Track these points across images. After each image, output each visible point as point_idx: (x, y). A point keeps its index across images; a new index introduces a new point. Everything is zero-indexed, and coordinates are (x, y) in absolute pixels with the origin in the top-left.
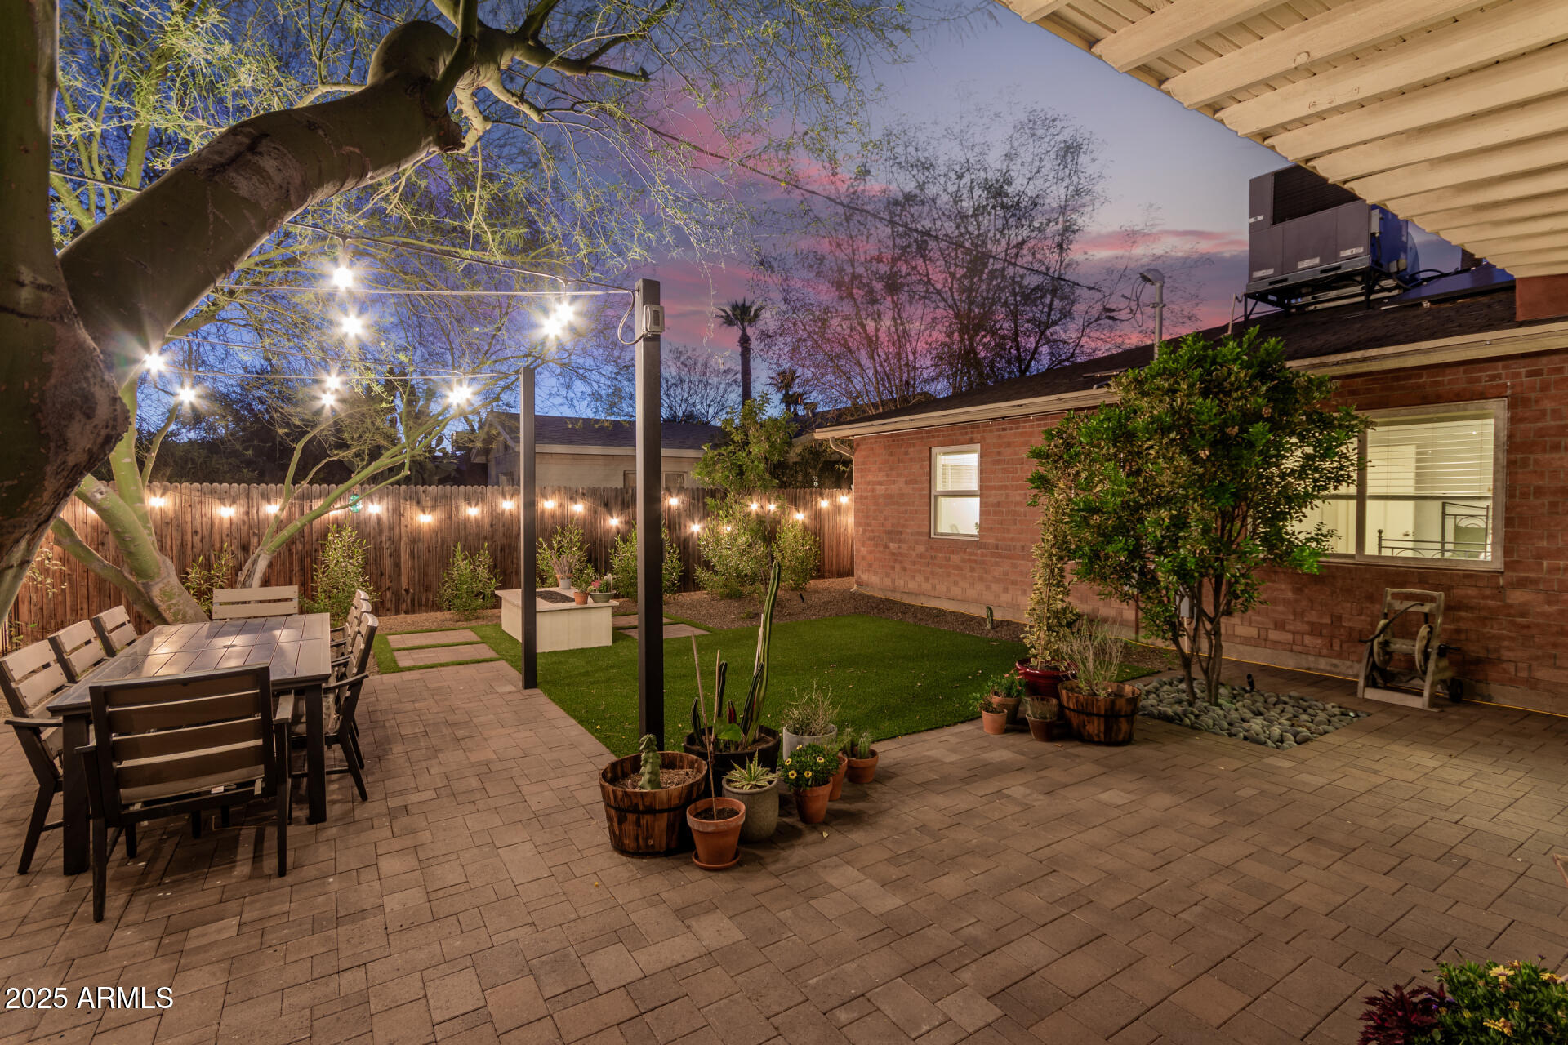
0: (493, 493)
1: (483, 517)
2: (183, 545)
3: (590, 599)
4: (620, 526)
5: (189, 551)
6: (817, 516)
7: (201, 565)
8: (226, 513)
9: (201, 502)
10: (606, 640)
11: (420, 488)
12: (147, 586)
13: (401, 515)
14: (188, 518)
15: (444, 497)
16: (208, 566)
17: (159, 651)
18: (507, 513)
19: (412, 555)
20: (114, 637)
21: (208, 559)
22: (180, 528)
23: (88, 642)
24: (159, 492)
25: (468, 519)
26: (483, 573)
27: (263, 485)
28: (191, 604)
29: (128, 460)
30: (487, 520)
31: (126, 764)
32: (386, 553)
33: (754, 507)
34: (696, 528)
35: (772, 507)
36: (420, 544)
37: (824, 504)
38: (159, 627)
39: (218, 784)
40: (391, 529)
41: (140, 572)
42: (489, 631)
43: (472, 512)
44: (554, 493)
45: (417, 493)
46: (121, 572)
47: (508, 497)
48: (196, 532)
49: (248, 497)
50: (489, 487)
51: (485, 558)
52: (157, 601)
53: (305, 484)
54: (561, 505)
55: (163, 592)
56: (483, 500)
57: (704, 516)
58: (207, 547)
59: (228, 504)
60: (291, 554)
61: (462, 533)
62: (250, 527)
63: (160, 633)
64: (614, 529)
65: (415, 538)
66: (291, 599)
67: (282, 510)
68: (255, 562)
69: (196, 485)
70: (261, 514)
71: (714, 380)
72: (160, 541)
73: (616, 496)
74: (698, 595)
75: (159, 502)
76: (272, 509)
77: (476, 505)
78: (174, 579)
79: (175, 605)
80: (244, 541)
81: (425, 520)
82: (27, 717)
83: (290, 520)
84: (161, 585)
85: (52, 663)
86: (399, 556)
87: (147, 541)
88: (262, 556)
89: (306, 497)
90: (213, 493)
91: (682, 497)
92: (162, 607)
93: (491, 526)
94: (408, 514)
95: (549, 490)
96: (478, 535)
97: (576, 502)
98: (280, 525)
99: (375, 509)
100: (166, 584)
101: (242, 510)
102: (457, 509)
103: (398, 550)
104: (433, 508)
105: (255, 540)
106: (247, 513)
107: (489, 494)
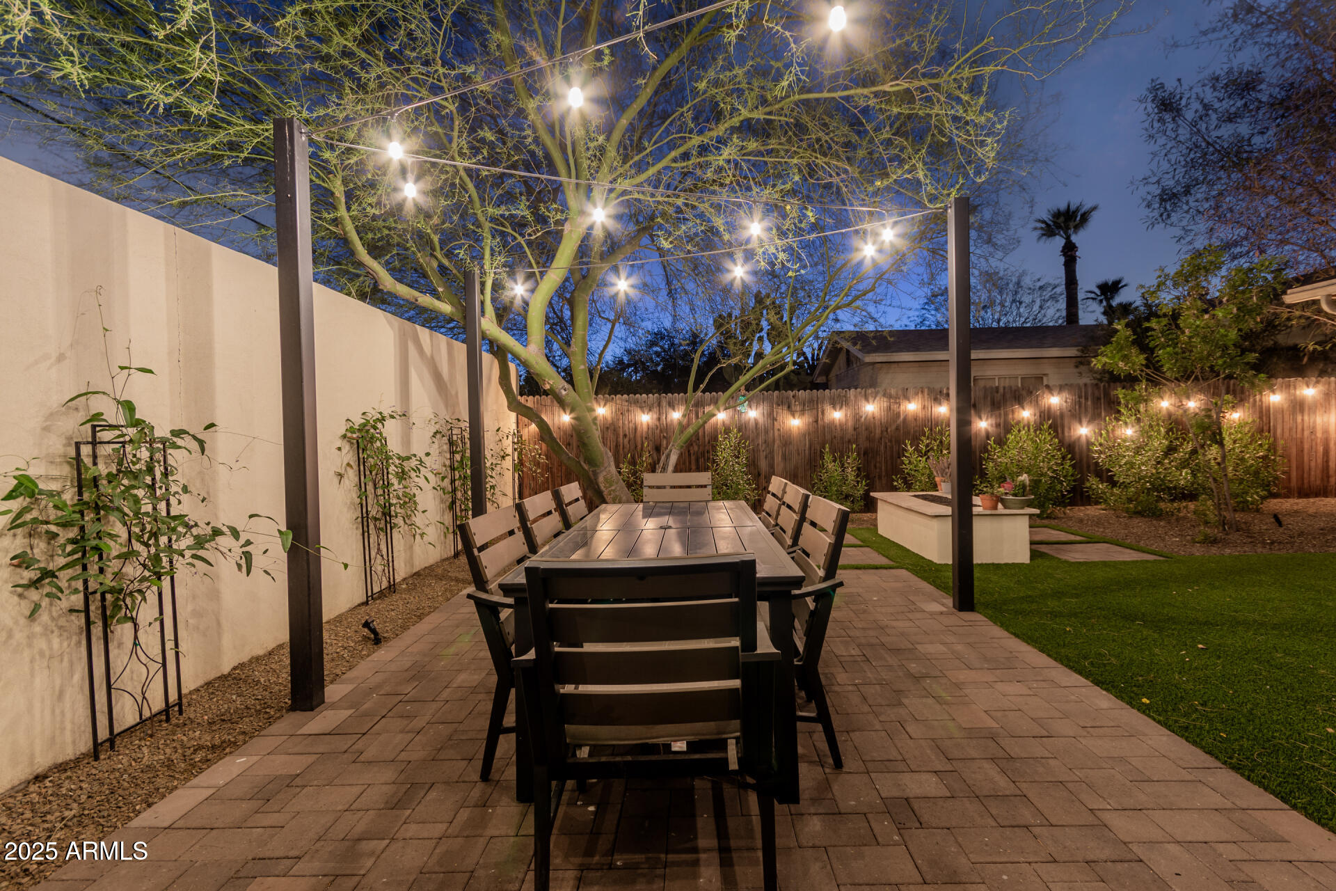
0: (856, 397)
1: (847, 420)
2: (617, 446)
3: (1000, 505)
4: (990, 429)
5: (621, 451)
6: (1264, 414)
7: (629, 463)
8: (645, 419)
9: (628, 411)
10: (1023, 557)
11: (791, 393)
12: (595, 474)
13: (774, 419)
14: (621, 424)
15: (811, 401)
16: (633, 463)
17: (604, 528)
18: (870, 415)
19: (784, 457)
20: (570, 510)
21: (633, 457)
22: (615, 431)
23: (549, 513)
24: (602, 403)
25: (833, 422)
26: (851, 474)
27: (670, 395)
28: (624, 492)
29: (582, 367)
30: (850, 424)
31: (569, 689)
32: (763, 455)
33: (1165, 404)
34: (1083, 431)
35: (1193, 404)
36: (791, 447)
37: (1275, 399)
38: (604, 506)
39: (678, 737)
40: (766, 432)
41: (591, 461)
42: (866, 535)
43: (837, 415)
44: (917, 394)
45: (788, 398)
46: (579, 462)
47: (871, 400)
48: (625, 436)
49: (659, 405)
50: (852, 390)
51: (852, 461)
52: (602, 486)
53: (699, 393)
54: (924, 407)
55: (606, 479)
56: (847, 404)
57: (1095, 417)
58: (632, 447)
59: (646, 411)
60: (690, 455)
61: (828, 437)
62: (661, 431)
63: (605, 511)
64: (983, 433)
65: (787, 440)
66: (705, 486)
67: (684, 416)
68: (668, 456)
69: (625, 396)
70: (669, 420)
71: (1027, 299)
72: (603, 438)
73: (985, 397)
74: (1092, 511)
75: (603, 411)
76: (676, 415)
77: (841, 408)
78: (613, 469)
79: (614, 491)
80: (658, 440)
81: (795, 423)
82: (486, 591)
83: (688, 425)
84: (604, 473)
85: (516, 530)
86: (773, 458)
87: (596, 434)
88: (674, 450)
89: (699, 404)
90: (636, 402)
91: (1065, 395)
92: (605, 493)
93: (855, 429)
94: (780, 418)
95: (911, 392)
96: (842, 438)
97: (940, 404)
98: (683, 427)
99: (753, 414)
100: (609, 473)
101: (655, 416)
102: (823, 413)
103: (772, 452)
104: (803, 412)
105: (664, 442)
106: (659, 419)
107: (852, 398)
